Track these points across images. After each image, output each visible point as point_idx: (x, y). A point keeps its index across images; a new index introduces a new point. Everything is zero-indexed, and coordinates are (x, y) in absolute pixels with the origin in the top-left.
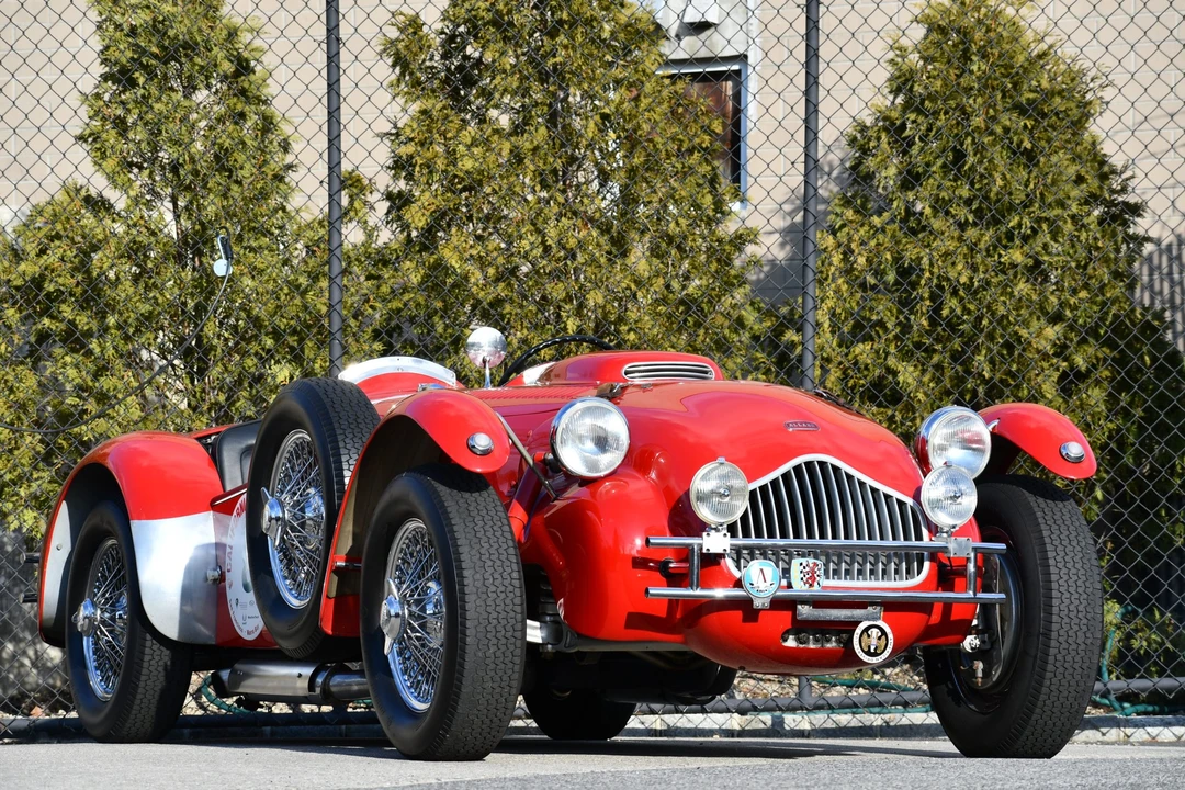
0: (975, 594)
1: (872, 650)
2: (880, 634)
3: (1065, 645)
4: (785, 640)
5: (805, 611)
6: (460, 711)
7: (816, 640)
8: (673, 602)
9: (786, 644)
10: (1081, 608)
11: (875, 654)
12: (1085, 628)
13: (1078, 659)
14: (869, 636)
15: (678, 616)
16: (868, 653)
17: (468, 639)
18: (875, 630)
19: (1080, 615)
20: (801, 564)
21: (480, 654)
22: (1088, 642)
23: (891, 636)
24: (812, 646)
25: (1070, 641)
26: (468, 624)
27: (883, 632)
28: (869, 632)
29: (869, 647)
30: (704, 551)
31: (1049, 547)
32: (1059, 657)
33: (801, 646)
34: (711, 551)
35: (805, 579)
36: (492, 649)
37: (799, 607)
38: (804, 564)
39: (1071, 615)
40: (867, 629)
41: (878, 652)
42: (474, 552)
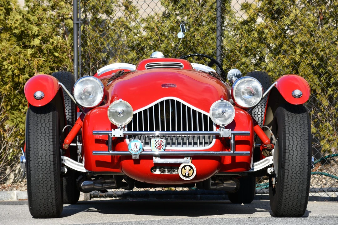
0: (234, 152)
1: (187, 175)
2: (190, 168)
3: (291, 172)
4: (155, 171)
5: (157, 160)
6: (33, 200)
7: (169, 171)
8: (113, 157)
9: (155, 173)
10: (298, 157)
11: (188, 177)
12: (300, 165)
13: (297, 177)
14: (185, 169)
15: (116, 162)
16: (185, 176)
17: (31, 172)
18: (188, 167)
19: (297, 160)
20: (155, 141)
21: (36, 177)
22: (301, 170)
23: (195, 169)
24: (167, 173)
25: (293, 170)
26: (31, 166)
27: (192, 168)
28: (185, 168)
29: (185, 174)
30: (113, 136)
31: (287, 132)
32: (289, 177)
33: (162, 173)
34: (115, 136)
35: (157, 147)
36: (41, 175)
37: (154, 158)
38: (157, 141)
39: (294, 159)
40: (184, 167)
41: (189, 175)
42: (35, 138)
